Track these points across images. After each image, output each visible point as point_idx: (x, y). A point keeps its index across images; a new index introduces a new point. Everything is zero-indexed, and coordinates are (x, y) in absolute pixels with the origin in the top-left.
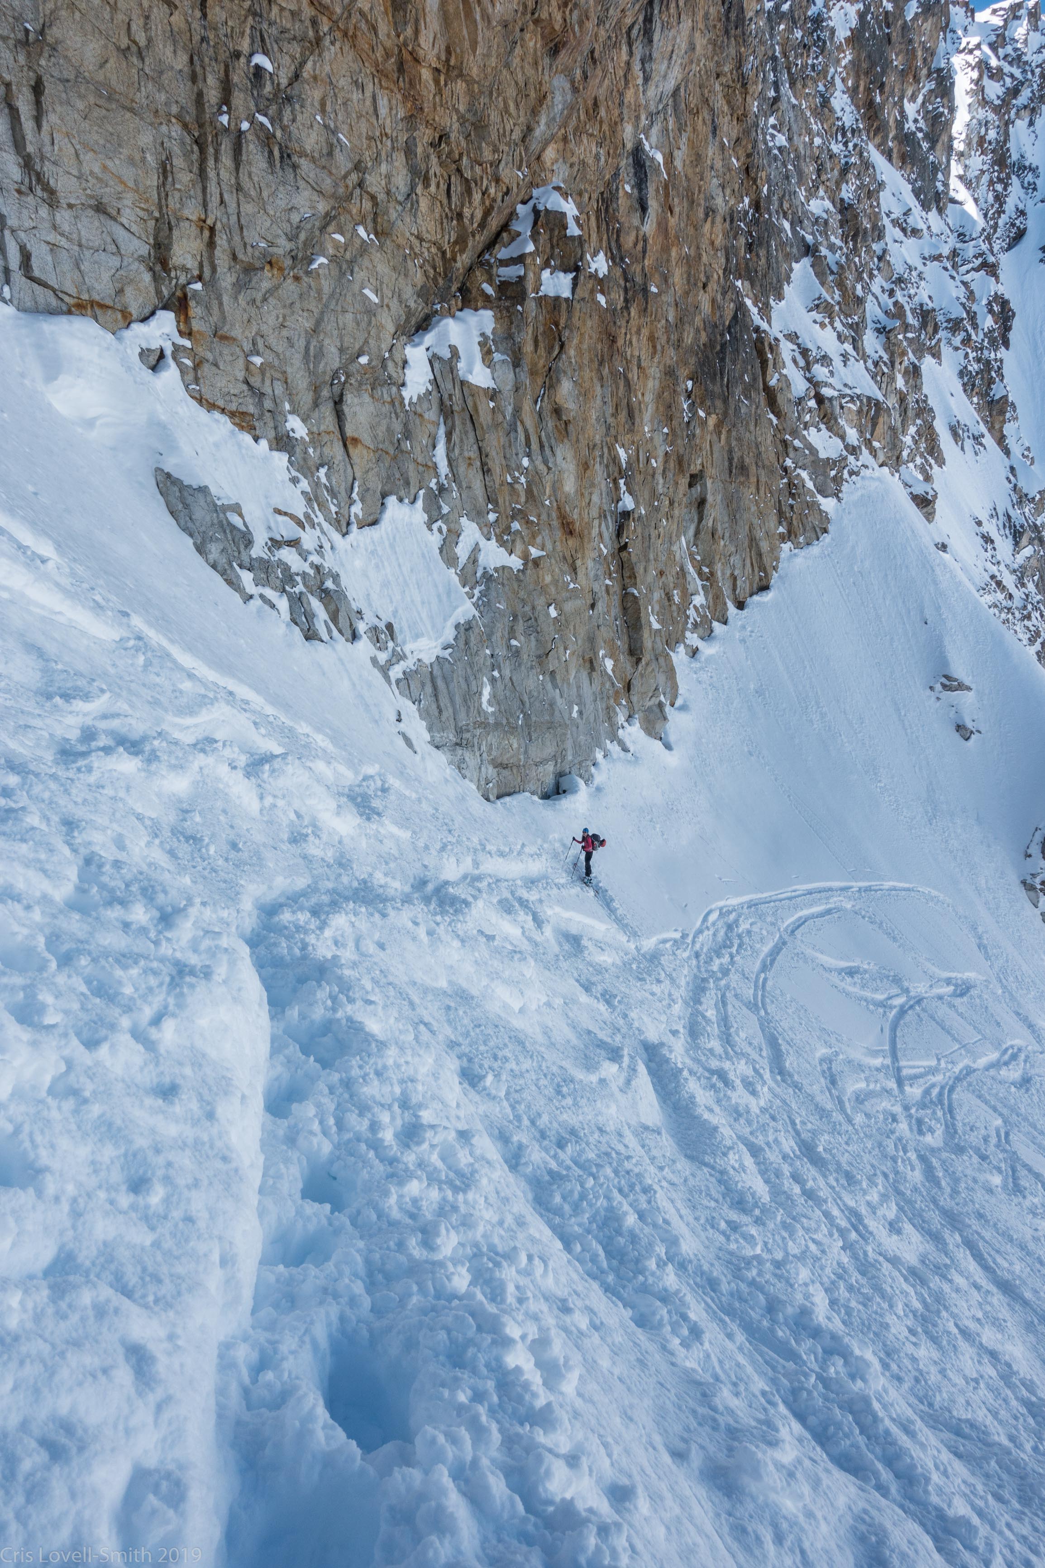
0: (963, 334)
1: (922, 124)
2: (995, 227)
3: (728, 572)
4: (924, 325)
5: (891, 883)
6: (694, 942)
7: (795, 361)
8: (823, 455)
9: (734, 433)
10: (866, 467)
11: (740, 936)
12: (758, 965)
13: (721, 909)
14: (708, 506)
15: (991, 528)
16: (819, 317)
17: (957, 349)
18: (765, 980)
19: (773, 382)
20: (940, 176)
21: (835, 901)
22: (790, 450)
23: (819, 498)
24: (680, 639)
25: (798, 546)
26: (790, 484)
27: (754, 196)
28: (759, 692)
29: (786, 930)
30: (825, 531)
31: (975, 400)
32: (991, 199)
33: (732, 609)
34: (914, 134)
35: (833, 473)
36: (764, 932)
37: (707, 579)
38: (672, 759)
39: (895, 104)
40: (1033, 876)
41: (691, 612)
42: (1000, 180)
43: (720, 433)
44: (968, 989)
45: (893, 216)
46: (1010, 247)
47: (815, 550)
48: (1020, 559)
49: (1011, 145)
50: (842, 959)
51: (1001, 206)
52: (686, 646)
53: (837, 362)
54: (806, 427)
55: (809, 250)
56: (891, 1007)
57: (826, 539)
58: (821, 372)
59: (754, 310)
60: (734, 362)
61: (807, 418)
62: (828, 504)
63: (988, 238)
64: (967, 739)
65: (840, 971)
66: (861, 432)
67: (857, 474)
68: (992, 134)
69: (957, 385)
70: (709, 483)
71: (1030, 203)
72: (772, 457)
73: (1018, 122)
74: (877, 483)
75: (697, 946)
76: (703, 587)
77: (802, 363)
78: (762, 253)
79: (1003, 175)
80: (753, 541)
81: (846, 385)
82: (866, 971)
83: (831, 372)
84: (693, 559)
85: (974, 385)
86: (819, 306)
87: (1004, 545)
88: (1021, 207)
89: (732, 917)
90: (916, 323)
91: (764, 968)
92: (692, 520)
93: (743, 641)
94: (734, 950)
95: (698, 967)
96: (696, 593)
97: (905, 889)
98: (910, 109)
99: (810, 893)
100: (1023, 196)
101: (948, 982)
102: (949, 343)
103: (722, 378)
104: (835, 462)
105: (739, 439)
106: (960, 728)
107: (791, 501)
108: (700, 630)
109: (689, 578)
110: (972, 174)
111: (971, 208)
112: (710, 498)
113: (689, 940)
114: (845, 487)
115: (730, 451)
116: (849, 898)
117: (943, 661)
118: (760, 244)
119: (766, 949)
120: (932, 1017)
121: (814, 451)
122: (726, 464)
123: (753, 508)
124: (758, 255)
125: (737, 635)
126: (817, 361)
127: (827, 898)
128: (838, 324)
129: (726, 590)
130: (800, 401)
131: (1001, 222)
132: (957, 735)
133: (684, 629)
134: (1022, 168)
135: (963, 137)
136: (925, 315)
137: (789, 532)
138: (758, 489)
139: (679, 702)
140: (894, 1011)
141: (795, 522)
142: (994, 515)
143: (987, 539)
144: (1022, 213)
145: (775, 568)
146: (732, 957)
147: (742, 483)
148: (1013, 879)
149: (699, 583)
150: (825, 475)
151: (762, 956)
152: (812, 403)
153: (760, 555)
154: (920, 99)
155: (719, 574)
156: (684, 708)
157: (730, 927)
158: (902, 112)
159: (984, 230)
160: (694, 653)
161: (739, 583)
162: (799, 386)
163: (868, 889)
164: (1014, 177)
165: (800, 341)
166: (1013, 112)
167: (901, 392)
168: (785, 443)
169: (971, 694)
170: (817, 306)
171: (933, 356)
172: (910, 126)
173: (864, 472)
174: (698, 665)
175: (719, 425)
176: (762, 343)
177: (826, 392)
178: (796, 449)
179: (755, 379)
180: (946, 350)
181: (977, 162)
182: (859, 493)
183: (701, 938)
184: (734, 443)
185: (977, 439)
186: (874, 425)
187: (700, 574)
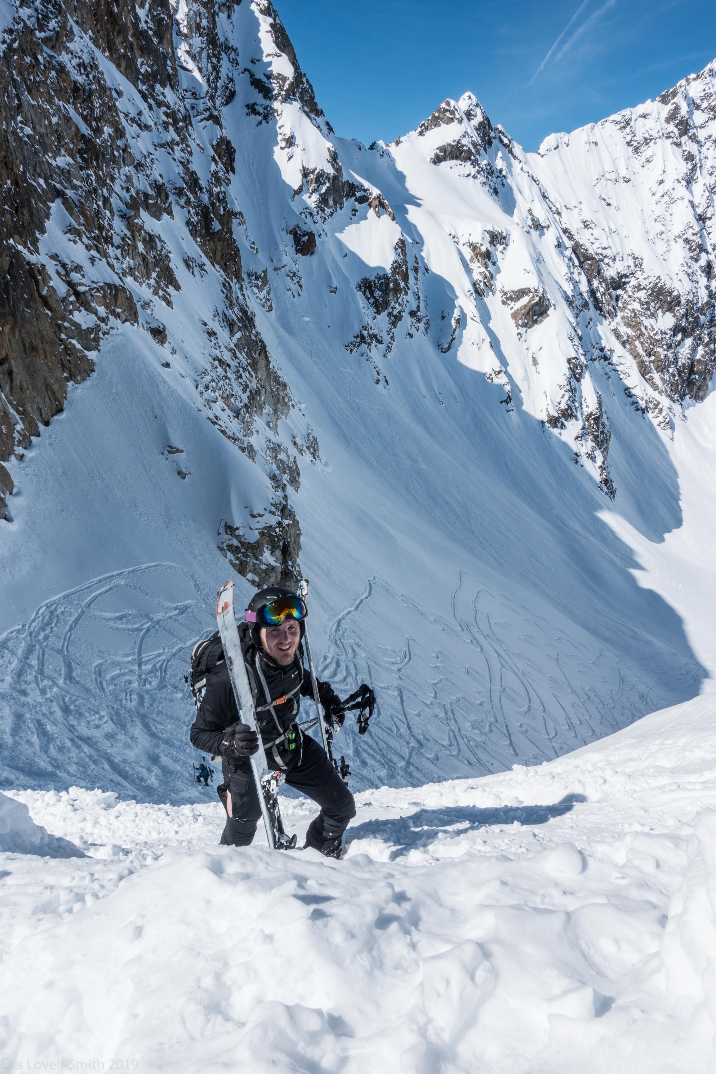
0: (185, 198)
1: (151, 24)
2: (216, 88)
3: (35, 407)
4: (159, 194)
5: (146, 565)
6: (29, 627)
7: (58, 273)
8: (84, 327)
9: (23, 330)
10: (113, 328)
11: (57, 616)
12: (67, 628)
13: (46, 605)
14: (14, 374)
15: (215, 325)
16: (72, 237)
17: (183, 207)
18: (70, 635)
19: (44, 292)
20: (169, 62)
21: (114, 582)
22: (63, 329)
23: (86, 352)
24: (11, 452)
25: (77, 382)
26: (66, 349)
27: (13, 178)
28: (65, 473)
29: (85, 605)
30: (93, 370)
31: (198, 239)
32: (210, 69)
33: (41, 427)
34: (146, 32)
35: (92, 336)
36: (72, 610)
37: (23, 414)
38: (13, 527)
39: (129, 11)
40: (223, 543)
41: (16, 435)
42: (215, 56)
43: (14, 332)
44: (186, 609)
45: (131, 116)
46: (227, 103)
47: (88, 383)
48: (235, 339)
49: (218, 30)
50: (116, 612)
51: (217, 73)
52: (15, 455)
53: (86, 265)
54: (71, 312)
55: (59, 194)
56: (142, 630)
57: (94, 375)
58: (75, 277)
59: (25, 251)
60: (15, 290)
61: (71, 307)
62: (92, 355)
63: (212, 98)
64: (184, 478)
65: (114, 619)
66: (107, 307)
67: (108, 333)
68: (204, 23)
69: (185, 232)
70: (13, 362)
71: (236, 73)
72: (52, 336)
73: (221, 14)
74: (121, 337)
75: (32, 629)
76: (21, 419)
77: (63, 272)
78: (26, 212)
79: (216, 52)
80: (48, 386)
81: (93, 282)
82: (130, 615)
83: (83, 276)
84: (11, 404)
85: (196, 231)
86: (71, 230)
87: (223, 334)
88: (230, 75)
89: (53, 607)
90: (154, 194)
91: (71, 629)
92: (7, 383)
93: (51, 444)
94: (53, 625)
95: (31, 640)
96: (17, 423)
97: (154, 566)
98: (142, 13)
99: (100, 581)
100: (230, 68)
101: (176, 608)
102: (178, 203)
103: (9, 303)
104: (92, 329)
105: (28, 333)
106: (180, 473)
107: (68, 358)
108: (24, 444)
109: (10, 416)
110: (196, 50)
111: (197, 74)
112: (15, 370)
113: (27, 627)
114: (102, 342)
115: (23, 340)
116: (123, 579)
117: (166, 438)
118: (23, 207)
119: (72, 619)
120: (164, 629)
121: (77, 325)
122: (22, 348)
123: (45, 368)
124: (23, 214)
125: (47, 442)
126: (72, 270)
127: (110, 582)
128: (85, 239)
129: (35, 416)
130: (64, 299)
131: (219, 85)
132: (178, 477)
133: (13, 445)
134: (228, 48)
135: (185, 23)
136: (159, 188)
137: (70, 375)
138: (46, 356)
139: (15, 491)
140: (144, 631)
141: (73, 370)
142: (216, 314)
143: (212, 334)
144: (231, 80)
145: (65, 398)
146: (51, 628)
147: (35, 356)
148: (213, 546)
149: (17, 416)
150: (87, 338)
151: (70, 622)
152: (72, 298)
153: (54, 393)
154: (147, 6)
155: (30, 409)
156: (18, 494)
157: (52, 613)
158: (136, 16)
159: (208, 92)
160: (21, 458)
161: (43, 411)
162: (62, 289)
163: (133, 571)
164: (223, 53)
165: (60, 258)
166: (217, 6)
167: (142, 254)
168: (58, 325)
169: (183, 454)
170: (70, 230)
171: (168, 214)
172: (143, 25)
173: (112, 332)
174: (25, 465)
175: (13, 329)
176: (33, 271)
177: (81, 289)
178: (66, 328)
179: (31, 295)
180: (175, 208)
181: (198, 41)
182: (111, 345)
183: (34, 624)
184: (24, 336)
185: (201, 266)
186: (116, 300)
187: (18, 411)
